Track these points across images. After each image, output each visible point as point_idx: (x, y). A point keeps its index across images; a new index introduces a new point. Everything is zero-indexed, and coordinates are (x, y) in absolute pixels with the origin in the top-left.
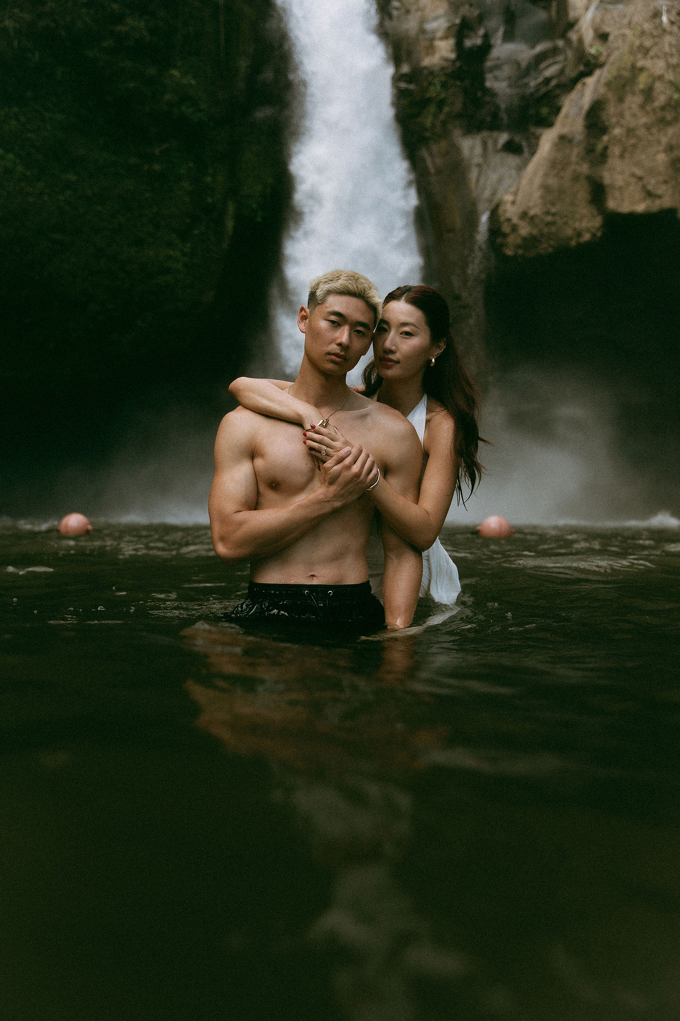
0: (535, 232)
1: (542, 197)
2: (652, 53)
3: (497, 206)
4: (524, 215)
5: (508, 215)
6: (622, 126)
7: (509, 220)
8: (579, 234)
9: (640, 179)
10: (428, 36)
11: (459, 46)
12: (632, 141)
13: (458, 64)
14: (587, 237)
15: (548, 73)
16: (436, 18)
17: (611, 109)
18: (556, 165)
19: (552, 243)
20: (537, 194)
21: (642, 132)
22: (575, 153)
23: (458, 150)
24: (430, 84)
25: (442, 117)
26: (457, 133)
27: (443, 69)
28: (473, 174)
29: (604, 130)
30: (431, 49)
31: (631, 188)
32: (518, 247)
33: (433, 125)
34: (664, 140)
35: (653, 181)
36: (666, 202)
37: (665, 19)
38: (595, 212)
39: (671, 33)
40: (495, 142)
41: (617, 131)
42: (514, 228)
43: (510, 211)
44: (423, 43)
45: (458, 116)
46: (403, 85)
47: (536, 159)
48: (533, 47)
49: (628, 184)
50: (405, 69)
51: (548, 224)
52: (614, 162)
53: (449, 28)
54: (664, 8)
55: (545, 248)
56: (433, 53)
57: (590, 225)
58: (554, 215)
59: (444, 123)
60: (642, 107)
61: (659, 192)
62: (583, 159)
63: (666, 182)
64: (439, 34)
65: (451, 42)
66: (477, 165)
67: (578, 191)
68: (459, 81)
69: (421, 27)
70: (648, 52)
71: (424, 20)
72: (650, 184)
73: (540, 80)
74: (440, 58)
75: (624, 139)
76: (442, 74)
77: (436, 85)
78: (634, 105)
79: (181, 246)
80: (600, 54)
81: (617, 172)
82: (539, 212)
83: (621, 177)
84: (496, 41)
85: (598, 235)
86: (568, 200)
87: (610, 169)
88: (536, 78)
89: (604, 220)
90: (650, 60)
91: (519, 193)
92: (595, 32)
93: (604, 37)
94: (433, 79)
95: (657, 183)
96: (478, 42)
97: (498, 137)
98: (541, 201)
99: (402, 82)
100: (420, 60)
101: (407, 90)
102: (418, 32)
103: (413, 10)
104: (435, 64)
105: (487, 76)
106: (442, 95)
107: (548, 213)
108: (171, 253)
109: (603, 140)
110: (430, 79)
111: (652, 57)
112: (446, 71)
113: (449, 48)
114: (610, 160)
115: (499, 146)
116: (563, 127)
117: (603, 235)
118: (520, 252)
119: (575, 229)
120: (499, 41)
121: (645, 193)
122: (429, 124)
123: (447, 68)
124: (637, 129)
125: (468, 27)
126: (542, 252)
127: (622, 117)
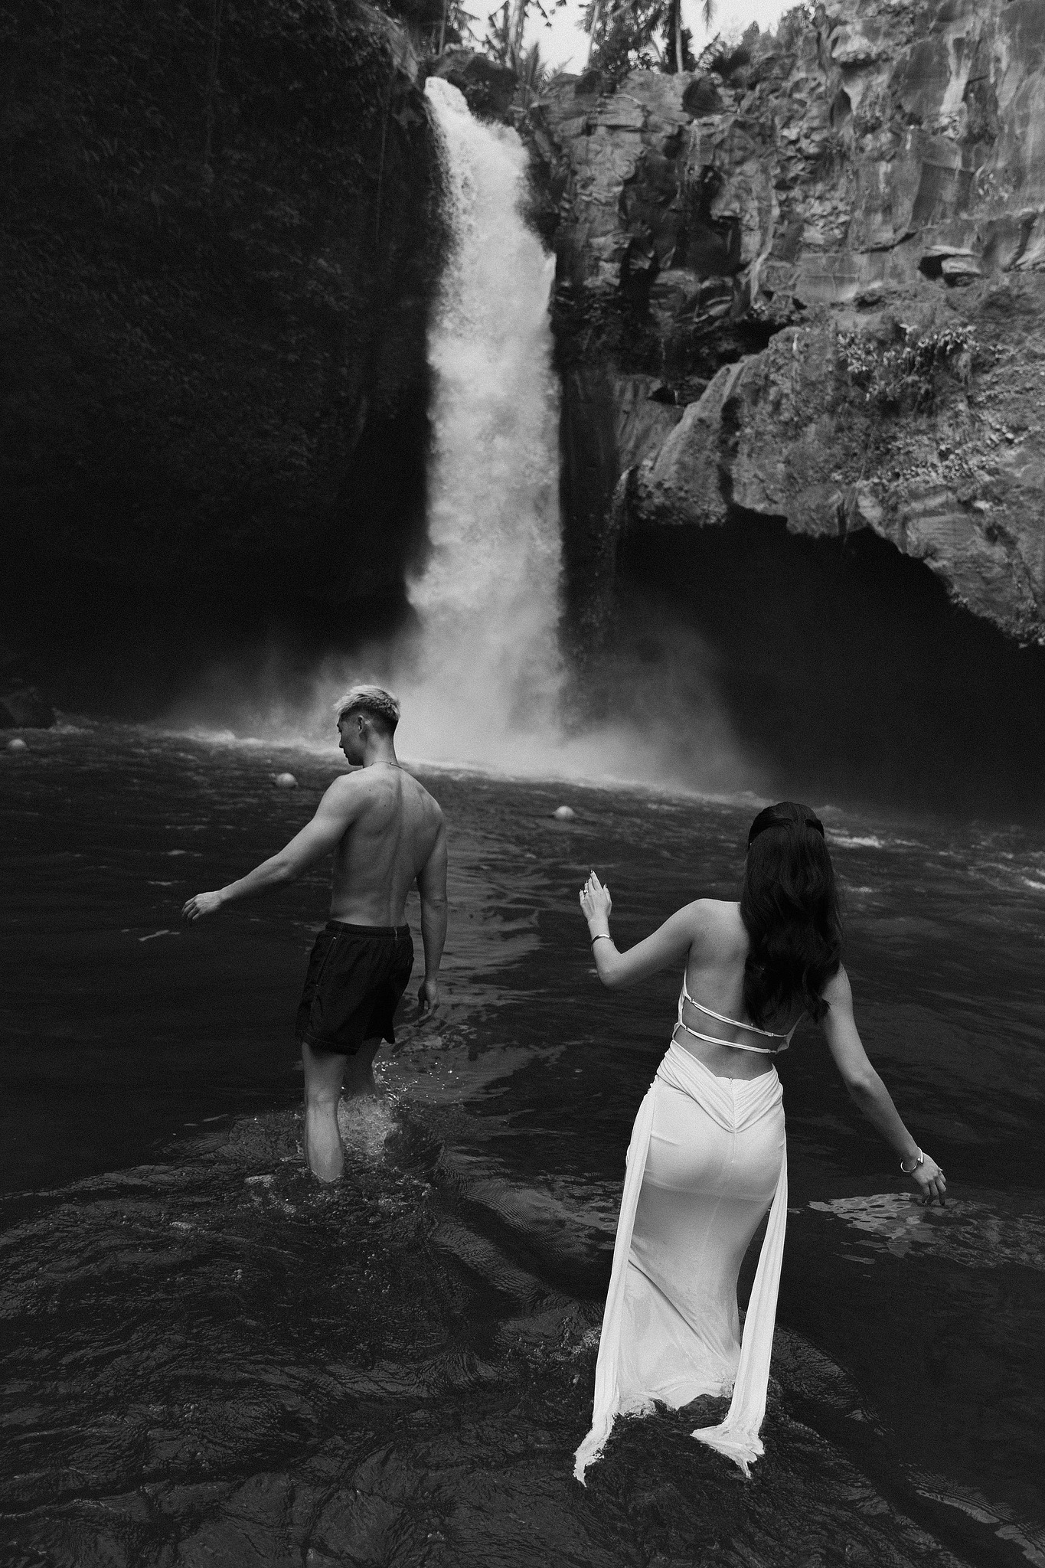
0: (668, 503)
1: (677, 472)
2: (782, 371)
3: (637, 468)
4: (659, 485)
5: (645, 481)
6: (752, 427)
7: (646, 486)
8: (707, 516)
9: (762, 481)
10: (596, 253)
11: (624, 273)
12: (759, 444)
13: (620, 293)
14: (713, 520)
15: (715, 311)
16: (604, 234)
17: (745, 410)
18: (693, 445)
19: (682, 516)
20: (674, 468)
21: (767, 437)
22: (711, 440)
23: (610, 389)
24: (591, 307)
25: (598, 343)
26: (611, 366)
27: (605, 294)
28: (622, 417)
29: (738, 426)
30: (595, 269)
31: (754, 487)
32: (652, 513)
33: (588, 349)
34: (785, 452)
35: (772, 487)
36: (779, 509)
37: (795, 346)
38: (722, 500)
39: (798, 361)
40: (648, 388)
41: (748, 430)
42: (650, 495)
43: (647, 477)
44: (587, 262)
45: (615, 349)
46: (562, 299)
47: (678, 428)
48: (702, 281)
49: (752, 483)
50: (566, 284)
51: (680, 499)
52: (742, 458)
53: (615, 251)
54: (796, 336)
55: (675, 520)
56: (597, 275)
57: (716, 509)
58: (686, 492)
59: (600, 352)
60: (771, 415)
61: (775, 498)
62: (717, 447)
63: (782, 491)
64: (605, 255)
65: (617, 265)
66: (625, 412)
67: (709, 476)
68: (619, 312)
69: (588, 242)
70: (780, 368)
71: (591, 234)
72: (769, 488)
73: (704, 317)
74: (603, 281)
75: (753, 440)
76: (603, 298)
77: (596, 309)
78: (764, 412)
79: (307, 441)
80: (763, 311)
81: (744, 470)
82: (673, 486)
83: (746, 474)
84: (666, 263)
85: (723, 521)
86: (700, 482)
87: (738, 465)
88: (699, 315)
89: (728, 509)
90: (780, 377)
91: (659, 460)
92: (761, 286)
93: (769, 295)
94: (594, 302)
95: (775, 489)
96: (646, 265)
97: (651, 382)
98: (676, 475)
99: (561, 295)
100: (582, 279)
101: (567, 305)
102: (583, 246)
103: (582, 219)
104: (598, 287)
105: (652, 301)
106: (601, 322)
107: (681, 489)
108: (296, 448)
109: (735, 436)
110: (591, 301)
111: (782, 375)
112: (608, 298)
113: (614, 272)
114: (739, 456)
115: (650, 394)
116: (704, 408)
117: (727, 522)
118: (653, 518)
119: (704, 510)
120: (669, 263)
121: (764, 496)
122: (585, 347)
123: (609, 294)
124: (764, 434)
125: (637, 247)
126: (674, 523)
127: (753, 419)
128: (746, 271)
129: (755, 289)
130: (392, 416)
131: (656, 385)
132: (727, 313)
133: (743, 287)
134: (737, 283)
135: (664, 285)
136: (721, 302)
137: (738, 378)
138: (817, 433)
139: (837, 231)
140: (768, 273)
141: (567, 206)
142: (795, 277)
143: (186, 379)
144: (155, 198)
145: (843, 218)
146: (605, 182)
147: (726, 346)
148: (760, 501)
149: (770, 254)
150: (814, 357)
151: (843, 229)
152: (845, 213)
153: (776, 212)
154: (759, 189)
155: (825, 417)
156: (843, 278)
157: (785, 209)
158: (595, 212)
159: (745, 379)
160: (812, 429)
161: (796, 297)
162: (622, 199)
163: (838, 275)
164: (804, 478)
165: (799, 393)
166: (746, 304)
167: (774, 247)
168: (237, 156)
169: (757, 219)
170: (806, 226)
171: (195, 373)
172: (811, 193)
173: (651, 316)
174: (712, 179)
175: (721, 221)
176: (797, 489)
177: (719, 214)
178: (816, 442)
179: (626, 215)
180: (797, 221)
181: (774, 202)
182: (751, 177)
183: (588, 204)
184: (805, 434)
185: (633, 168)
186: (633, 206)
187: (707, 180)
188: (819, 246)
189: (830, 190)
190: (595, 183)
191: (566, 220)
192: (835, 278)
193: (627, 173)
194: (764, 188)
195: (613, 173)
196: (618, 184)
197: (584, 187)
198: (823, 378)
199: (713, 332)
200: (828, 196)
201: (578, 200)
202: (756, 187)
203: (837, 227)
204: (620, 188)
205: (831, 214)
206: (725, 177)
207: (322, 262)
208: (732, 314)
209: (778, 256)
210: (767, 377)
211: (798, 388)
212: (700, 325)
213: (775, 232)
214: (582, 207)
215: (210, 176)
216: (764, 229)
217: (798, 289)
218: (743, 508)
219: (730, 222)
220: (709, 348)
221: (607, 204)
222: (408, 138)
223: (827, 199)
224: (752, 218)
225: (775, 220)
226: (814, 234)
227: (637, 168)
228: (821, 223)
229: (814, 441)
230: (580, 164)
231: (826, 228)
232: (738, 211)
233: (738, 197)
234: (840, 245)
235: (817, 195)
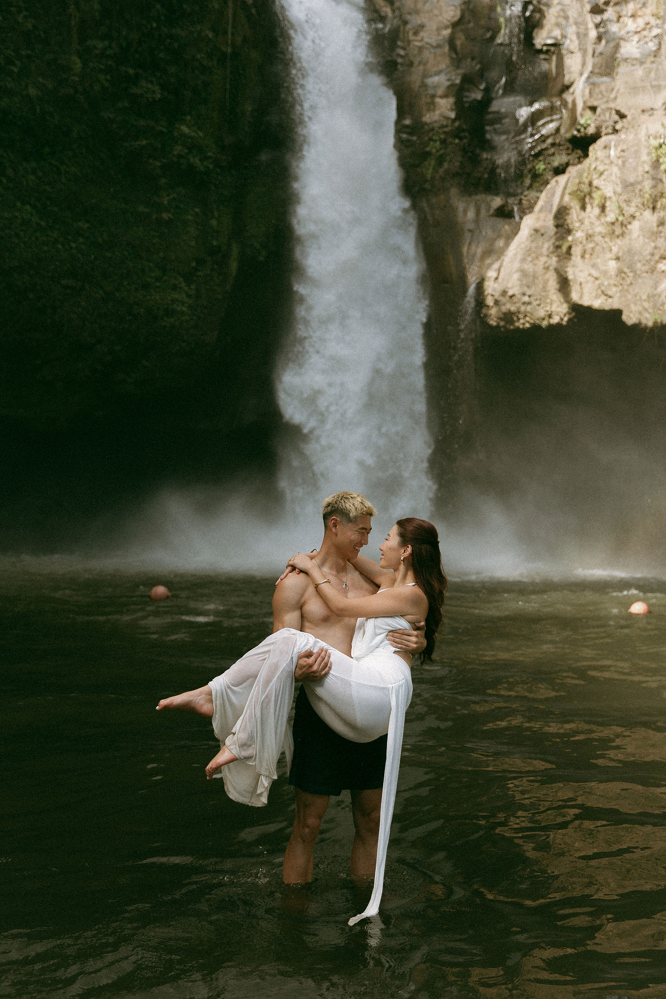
0: (513, 308)
1: (520, 280)
2: (603, 177)
3: (483, 280)
4: (504, 293)
5: (491, 291)
6: (583, 231)
7: (493, 296)
8: (550, 316)
9: (596, 279)
10: (431, 92)
11: (459, 106)
12: (591, 245)
13: (457, 124)
14: (555, 320)
15: (544, 132)
16: (438, 73)
17: (574, 217)
18: (530, 254)
19: (528, 319)
20: (516, 276)
22: (546, 246)
23: (454, 210)
24: (431, 139)
25: (441, 171)
26: (454, 191)
27: (443, 127)
28: (467, 236)
29: (569, 232)
30: (432, 106)
31: (590, 285)
32: (501, 319)
33: (433, 178)
34: (615, 249)
35: (606, 283)
36: (614, 303)
37: (612, 153)
38: (562, 300)
39: (617, 165)
40: (489, 207)
41: (579, 234)
42: (496, 303)
43: (491, 288)
44: (424, 100)
45: (456, 175)
46: (404, 136)
47: (517, 239)
48: (532, 104)
49: (587, 282)
50: (407, 122)
51: (524, 303)
52: (576, 259)
53: (449, 87)
54: (613, 143)
55: (523, 323)
56: (434, 110)
57: (558, 309)
58: (530, 296)
59: (443, 179)
60: (598, 218)
61: (610, 293)
62: (553, 252)
63: (615, 286)
64: (440, 92)
65: (451, 100)
66: (470, 231)
67: (548, 280)
68: (457, 141)
69: (423, 82)
70: (601, 174)
71: (426, 75)
72: (603, 284)
73: (536, 137)
74: (441, 115)
75: (584, 242)
76: (440, 131)
77: (436, 141)
78: (591, 215)
79: (186, 288)
80: (589, 125)
81: (577, 270)
82: (517, 293)
83: (581, 274)
84: (497, 92)
85: (566, 319)
86: (541, 286)
87: (574, 266)
88: (532, 135)
89: (569, 308)
90: (603, 183)
91: (502, 270)
92: (585, 102)
93: (593, 109)
94: (433, 135)
95: (609, 285)
96: (478, 96)
97: (491, 201)
98: (519, 282)
99: (404, 132)
100: (421, 115)
101: (408, 141)
102: (420, 87)
103: (416, 63)
104: (436, 122)
105: (488, 128)
106: (442, 152)
107: (524, 294)
108: (176, 296)
109: (567, 241)
110: (431, 134)
111: (604, 180)
112: (446, 129)
113: (449, 107)
114: (573, 258)
115: (492, 212)
116: (538, 219)
117: (570, 320)
118: (502, 323)
119: (547, 311)
120: (501, 92)
121: (600, 292)
122: (429, 176)
123: (446, 126)
124: (594, 236)
125: (468, 81)
126: (521, 327)
127: (582, 223)
128: (571, 90)
129: (580, 106)
130: (262, 259)
131: (497, 202)
132: (558, 130)
133: (570, 105)
134: (565, 104)
135: (498, 112)
136: (552, 121)
137: (565, 188)
138: (641, 229)
139: (651, 44)
140: (590, 90)
141: (402, 52)
142: (615, 90)
143: (74, 245)
144: (32, 91)
145: (655, 31)
146: (434, 27)
147: (557, 161)
148: (597, 297)
149: (591, 72)
150: (631, 160)
151: (656, 41)
152: (657, 26)
153: (593, 34)
154: (575, 16)
155: (647, 213)
156: (660, 86)
157: (601, 30)
158: (426, 54)
159: (571, 188)
160: (635, 226)
161: (618, 108)
162: (451, 41)
163: (656, 83)
164: (634, 271)
165: (620, 195)
166: (574, 121)
167: (594, 66)
168: (100, 45)
169: (576, 42)
170: (622, 43)
171: (81, 240)
172: (624, 13)
173: (489, 142)
174: (533, 11)
175: (545, 48)
176: (629, 282)
177: (543, 42)
178: (641, 238)
179: (457, 54)
180: (614, 39)
181: (591, 25)
182: (569, 5)
183: (420, 49)
184: (630, 233)
185: (458, 13)
186: (462, 45)
187: (528, 14)
188: (636, 59)
189: (641, 8)
190: (425, 29)
191: (402, 64)
192: (652, 86)
193: (453, 17)
194: (580, 14)
195: (440, 18)
196: (446, 27)
197: (416, 33)
198: (640, 178)
199: (546, 149)
200: (640, 13)
201: (412, 46)
202: (572, 13)
203: (651, 40)
204: (449, 31)
205: (644, 29)
206: (544, 8)
207: (185, 129)
208: (562, 131)
209: (598, 74)
210: (590, 184)
211: (619, 189)
212: (534, 144)
213: (594, 53)
214: (416, 52)
215: (77, 64)
216: (584, 51)
217: (619, 100)
218: (581, 306)
219: (552, 49)
220: (544, 164)
221: (439, 46)
222: (253, 11)
223: (640, 16)
224: (571, 43)
225: (593, 41)
226: (630, 49)
227: (463, 11)
228: (636, 38)
229: (639, 236)
230: (410, 14)
231: (642, 43)
232: (559, 37)
233: (558, 25)
234: (655, 56)
235: (630, 14)
